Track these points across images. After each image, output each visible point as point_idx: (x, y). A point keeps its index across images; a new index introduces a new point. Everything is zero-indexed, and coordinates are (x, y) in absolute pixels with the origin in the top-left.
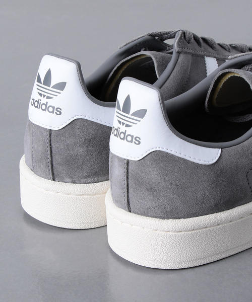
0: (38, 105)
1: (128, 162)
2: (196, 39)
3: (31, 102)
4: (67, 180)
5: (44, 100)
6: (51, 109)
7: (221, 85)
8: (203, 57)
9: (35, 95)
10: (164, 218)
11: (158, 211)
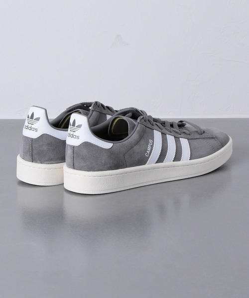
0: (27, 128)
1: (74, 147)
2: (102, 105)
3: (25, 127)
4: (38, 162)
5: (30, 125)
6: (33, 129)
7: (114, 123)
8: (106, 114)
9: (26, 124)
10: (88, 171)
11: (86, 167)
